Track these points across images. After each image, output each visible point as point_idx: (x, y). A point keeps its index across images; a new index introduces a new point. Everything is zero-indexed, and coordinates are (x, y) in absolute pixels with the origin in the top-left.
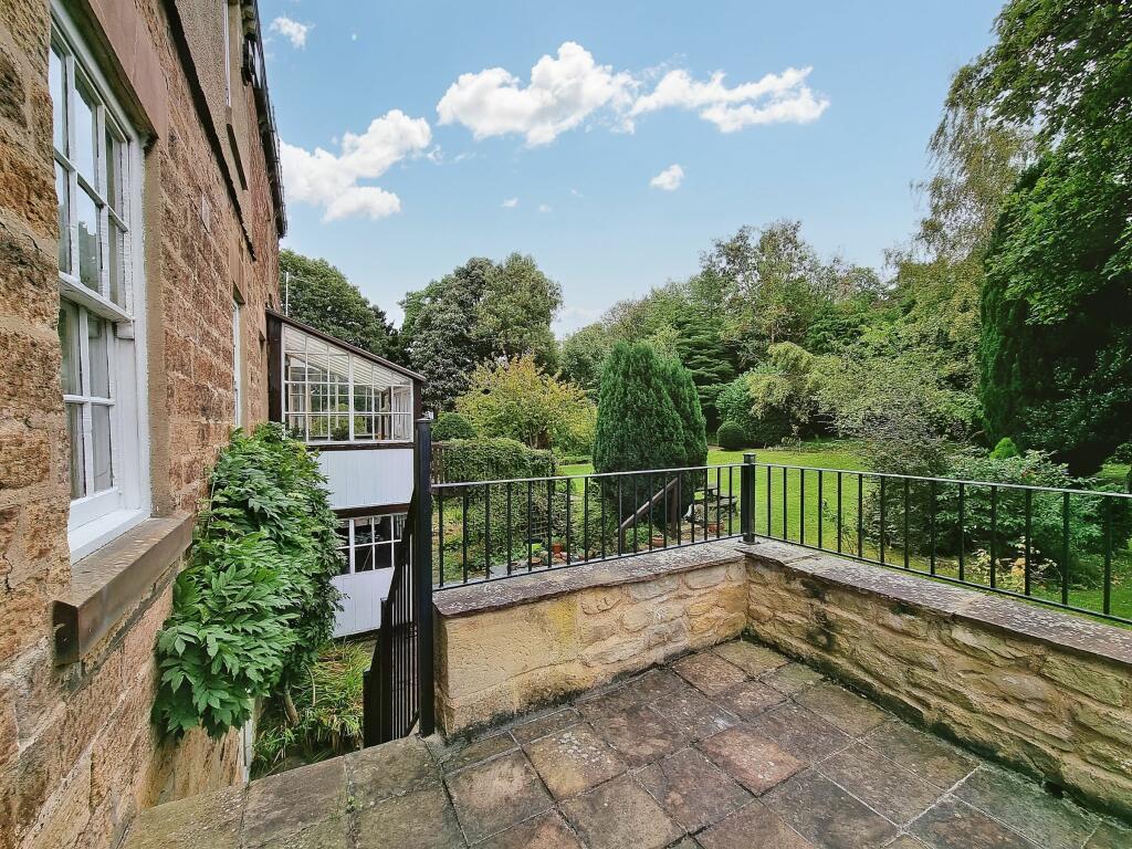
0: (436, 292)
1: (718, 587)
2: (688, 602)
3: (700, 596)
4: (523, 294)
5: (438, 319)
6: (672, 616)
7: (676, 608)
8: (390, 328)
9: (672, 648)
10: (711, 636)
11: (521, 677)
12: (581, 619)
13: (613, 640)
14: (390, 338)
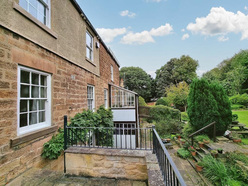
0: (163, 69)
1: (137, 164)
2: (125, 165)
3: (129, 164)
4: (185, 65)
5: (163, 75)
6: (119, 167)
7: (120, 165)
8: (152, 78)
9: (120, 176)
10: (133, 177)
11: (79, 168)
12: (93, 160)
13: (101, 168)
14: (152, 81)
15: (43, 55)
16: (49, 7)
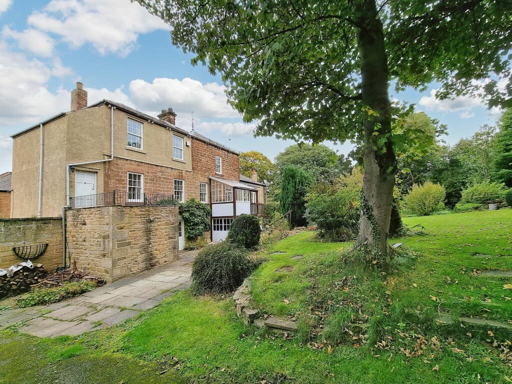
15: (138, 165)
16: (142, 137)
